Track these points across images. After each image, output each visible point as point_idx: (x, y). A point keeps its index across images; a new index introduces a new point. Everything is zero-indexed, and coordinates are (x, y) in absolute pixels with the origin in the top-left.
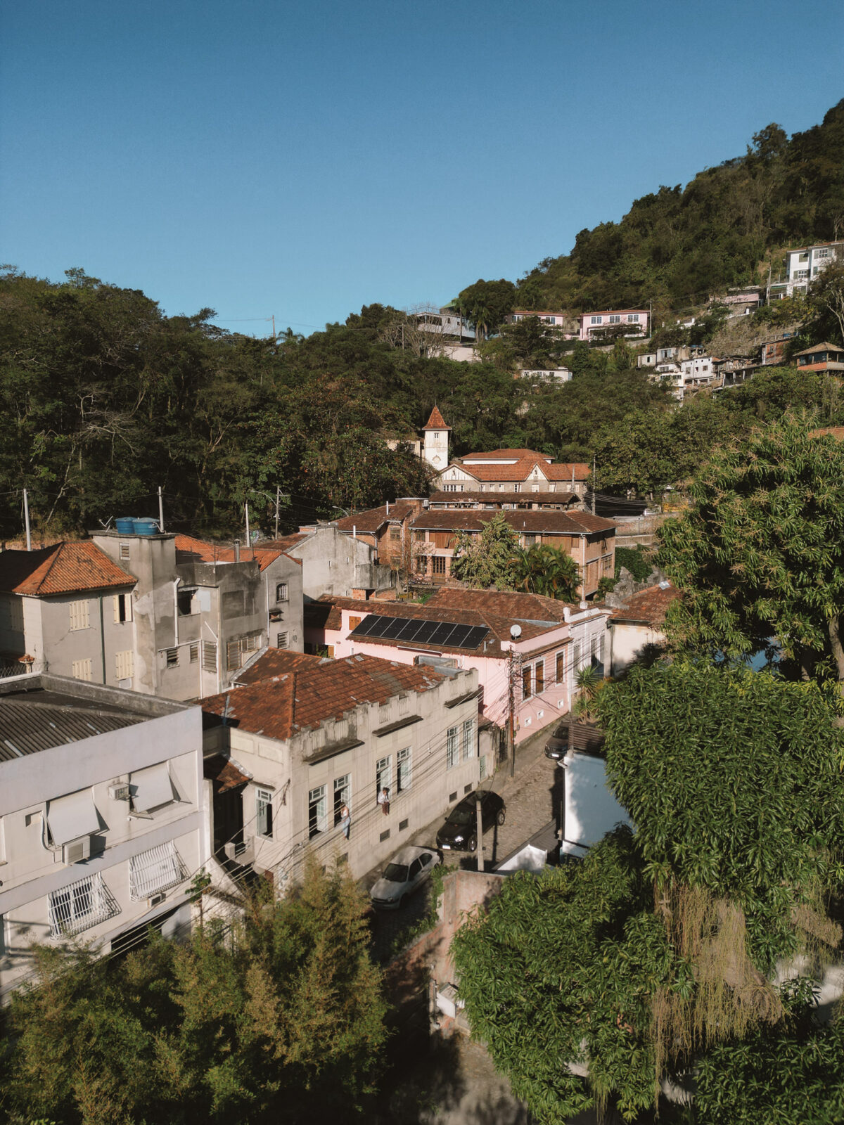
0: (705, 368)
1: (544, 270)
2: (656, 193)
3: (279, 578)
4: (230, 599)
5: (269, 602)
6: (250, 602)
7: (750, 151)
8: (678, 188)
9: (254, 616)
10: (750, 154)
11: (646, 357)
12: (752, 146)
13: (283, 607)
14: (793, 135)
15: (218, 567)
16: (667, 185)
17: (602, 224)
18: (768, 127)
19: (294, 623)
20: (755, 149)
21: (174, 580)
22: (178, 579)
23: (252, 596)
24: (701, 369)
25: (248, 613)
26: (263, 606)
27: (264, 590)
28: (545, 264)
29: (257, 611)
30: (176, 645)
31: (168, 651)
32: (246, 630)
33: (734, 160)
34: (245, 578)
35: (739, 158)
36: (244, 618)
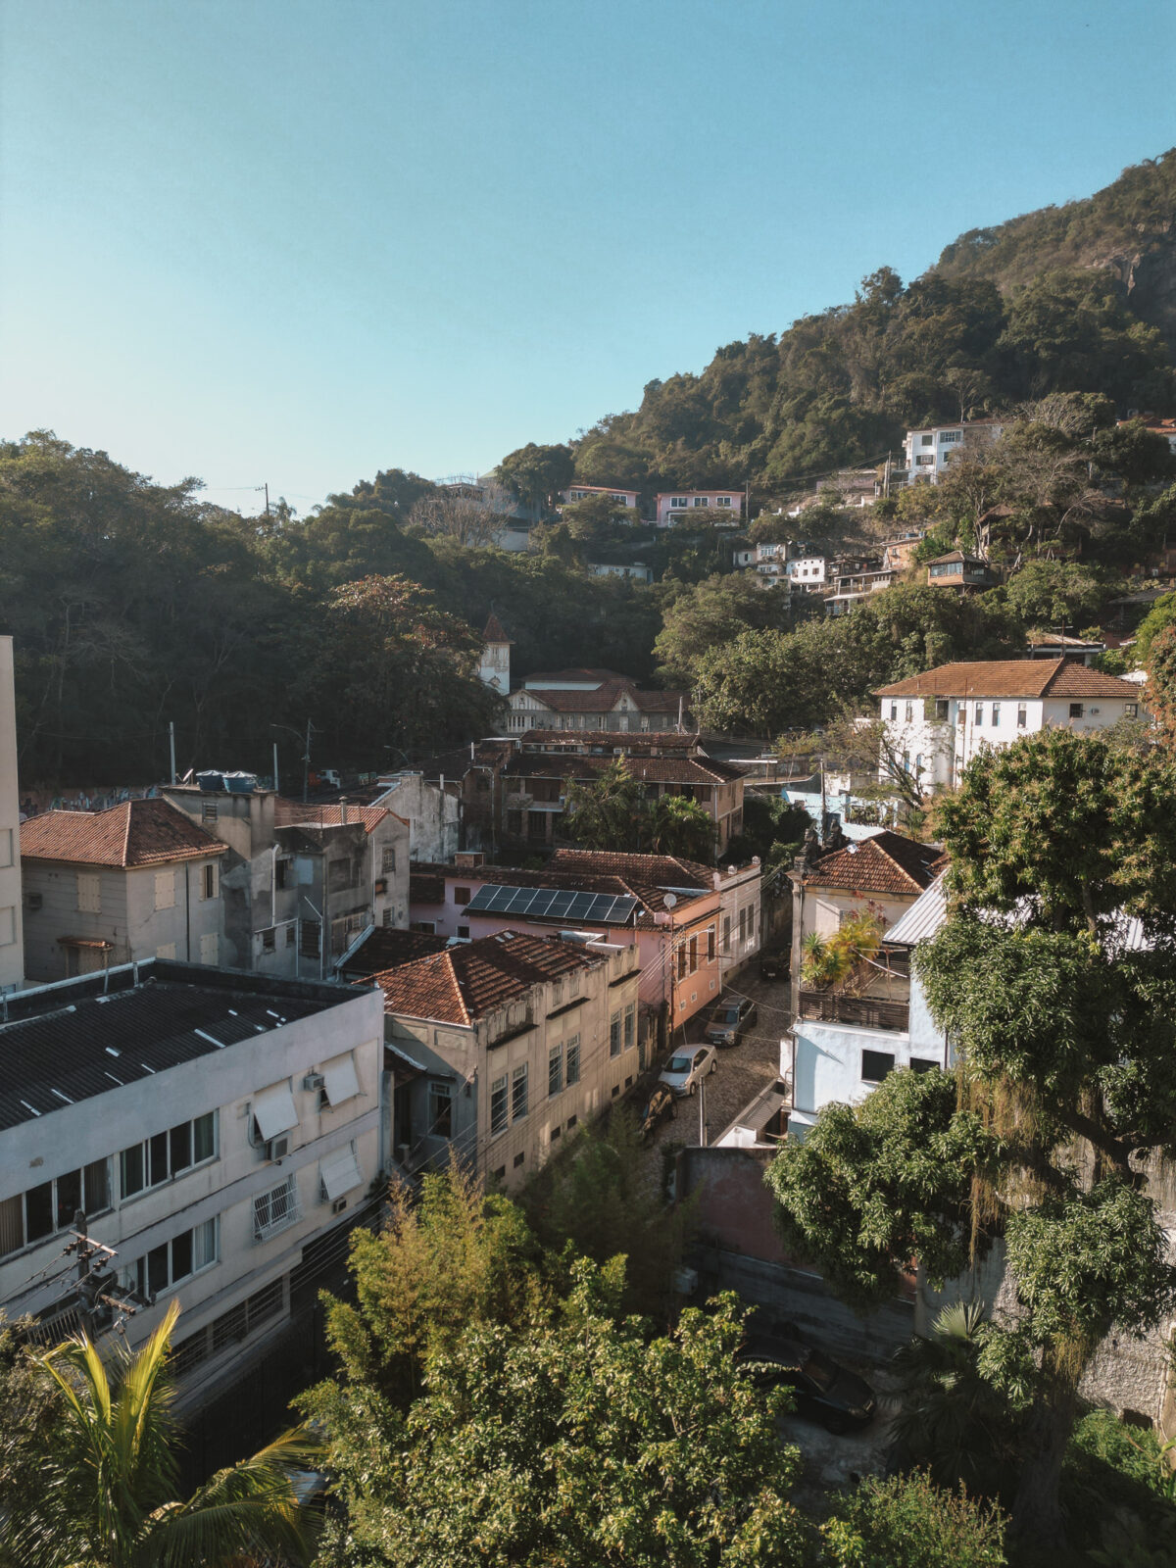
0: (816, 571)
1: (605, 430)
2: (745, 340)
3: (386, 842)
4: (337, 869)
5: (375, 871)
6: (356, 873)
7: (859, 298)
8: (772, 337)
9: (360, 889)
10: (859, 302)
11: (744, 553)
12: (861, 292)
13: (390, 876)
14: (910, 284)
15: (324, 830)
16: (758, 332)
17: (678, 376)
18: (881, 271)
19: (400, 897)
20: (865, 297)
21: (273, 846)
22: (277, 846)
23: (358, 864)
24: (810, 572)
25: (354, 885)
26: (369, 876)
27: (370, 859)
28: (606, 422)
29: (363, 884)
30: (274, 925)
31: (264, 933)
32: (352, 906)
33: (839, 307)
34: (352, 842)
35: (846, 306)
36: (350, 892)
